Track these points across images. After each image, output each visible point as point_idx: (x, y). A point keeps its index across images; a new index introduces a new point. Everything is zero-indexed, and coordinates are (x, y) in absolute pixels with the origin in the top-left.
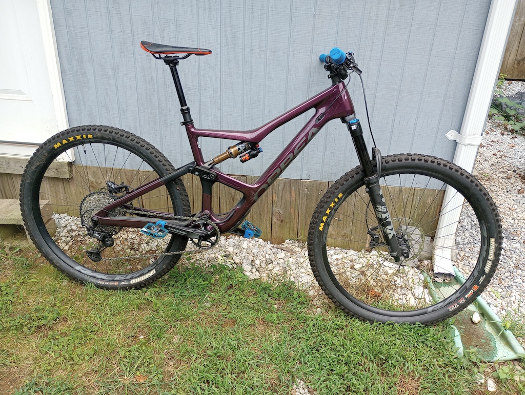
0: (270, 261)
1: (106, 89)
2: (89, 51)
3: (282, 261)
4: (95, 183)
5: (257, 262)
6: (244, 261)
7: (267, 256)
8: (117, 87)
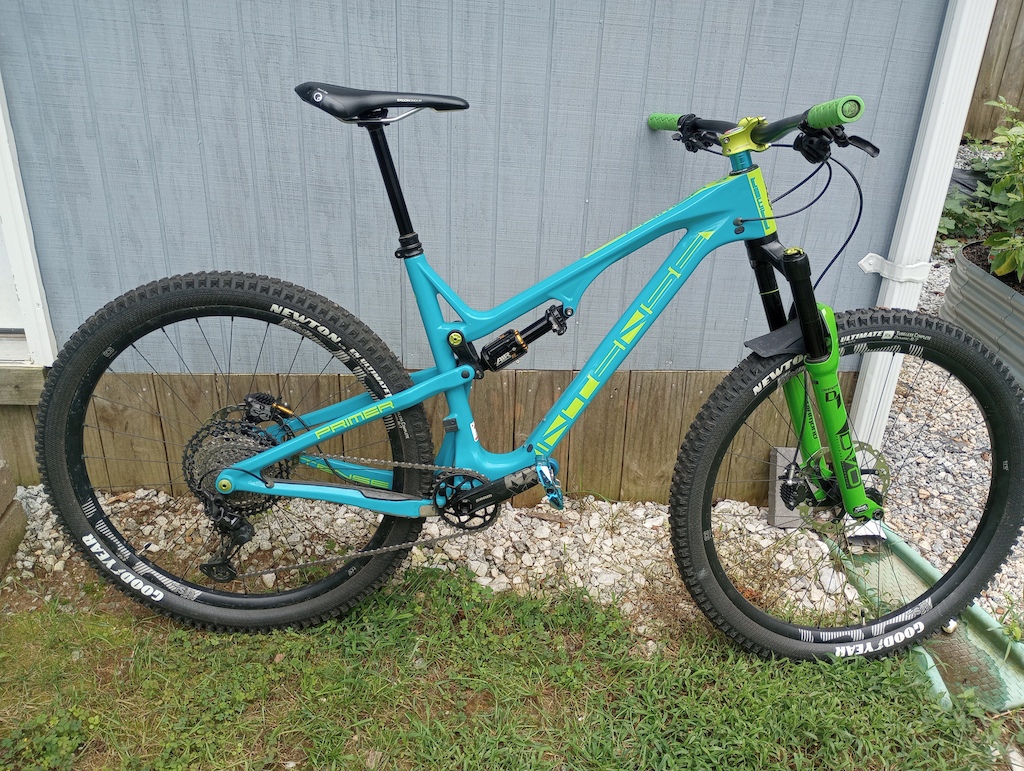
0: (523, 548)
1: (132, 197)
2: (88, 111)
3: (547, 544)
4: (111, 411)
5: (498, 552)
6: (470, 554)
7: (515, 538)
8: (157, 192)
